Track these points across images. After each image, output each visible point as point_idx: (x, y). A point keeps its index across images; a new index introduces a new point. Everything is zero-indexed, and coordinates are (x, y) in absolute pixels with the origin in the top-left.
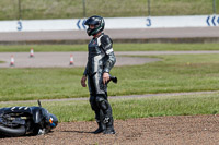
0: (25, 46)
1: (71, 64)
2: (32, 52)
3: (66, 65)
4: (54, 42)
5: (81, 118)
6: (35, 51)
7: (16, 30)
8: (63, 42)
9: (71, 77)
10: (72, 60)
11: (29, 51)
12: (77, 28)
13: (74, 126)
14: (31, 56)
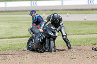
0: (65, 12)
1: (85, 19)
2: (68, 14)
3: (83, 20)
4: (77, 10)
5: (90, 43)
6: (69, 14)
7: (61, 5)
8: (81, 10)
9: (85, 25)
10: (85, 17)
11: (66, 14)
12: (87, 4)
13: (87, 47)
14: (68, 16)
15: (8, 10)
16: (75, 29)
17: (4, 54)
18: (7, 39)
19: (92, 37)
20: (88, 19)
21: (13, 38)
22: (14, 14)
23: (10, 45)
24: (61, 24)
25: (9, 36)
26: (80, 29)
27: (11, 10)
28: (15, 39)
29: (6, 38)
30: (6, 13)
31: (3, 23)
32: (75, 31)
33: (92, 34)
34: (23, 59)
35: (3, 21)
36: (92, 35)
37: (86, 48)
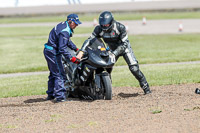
0: (138, 15)
1: (180, 30)
2: (144, 20)
3: (175, 31)
4: (164, 11)
5: (191, 80)
6: (147, 19)
8: (173, 11)
10: (181, 26)
13: (184, 87)
14: (144, 24)
15: (20, 13)
16: (160, 51)
17: (13, 105)
18: (19, 74)
19: (195, 66)
20: (187, 30)
21: (32, 70)
22: (32, 22)
23: (25, 85)
24: (123, 40)
25: (23, 67)
26: (171, 51)
27: (27, 12)
28: (36, 73)
29: (17, 72)
30: (18, 19)
31: (11, 40)
32: (158, 54)
33: (195, 60)
34: (52, 114)
35: (12, 37)
36: (194, 62)
37: (183, 90)
